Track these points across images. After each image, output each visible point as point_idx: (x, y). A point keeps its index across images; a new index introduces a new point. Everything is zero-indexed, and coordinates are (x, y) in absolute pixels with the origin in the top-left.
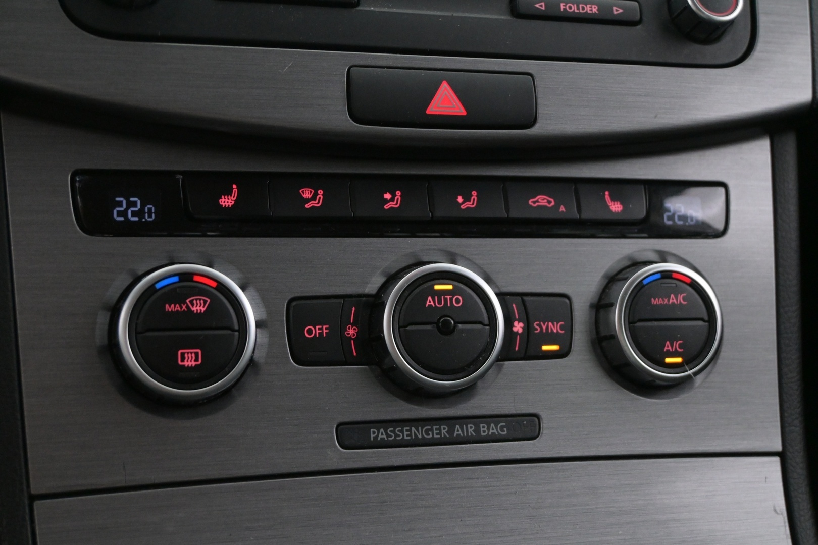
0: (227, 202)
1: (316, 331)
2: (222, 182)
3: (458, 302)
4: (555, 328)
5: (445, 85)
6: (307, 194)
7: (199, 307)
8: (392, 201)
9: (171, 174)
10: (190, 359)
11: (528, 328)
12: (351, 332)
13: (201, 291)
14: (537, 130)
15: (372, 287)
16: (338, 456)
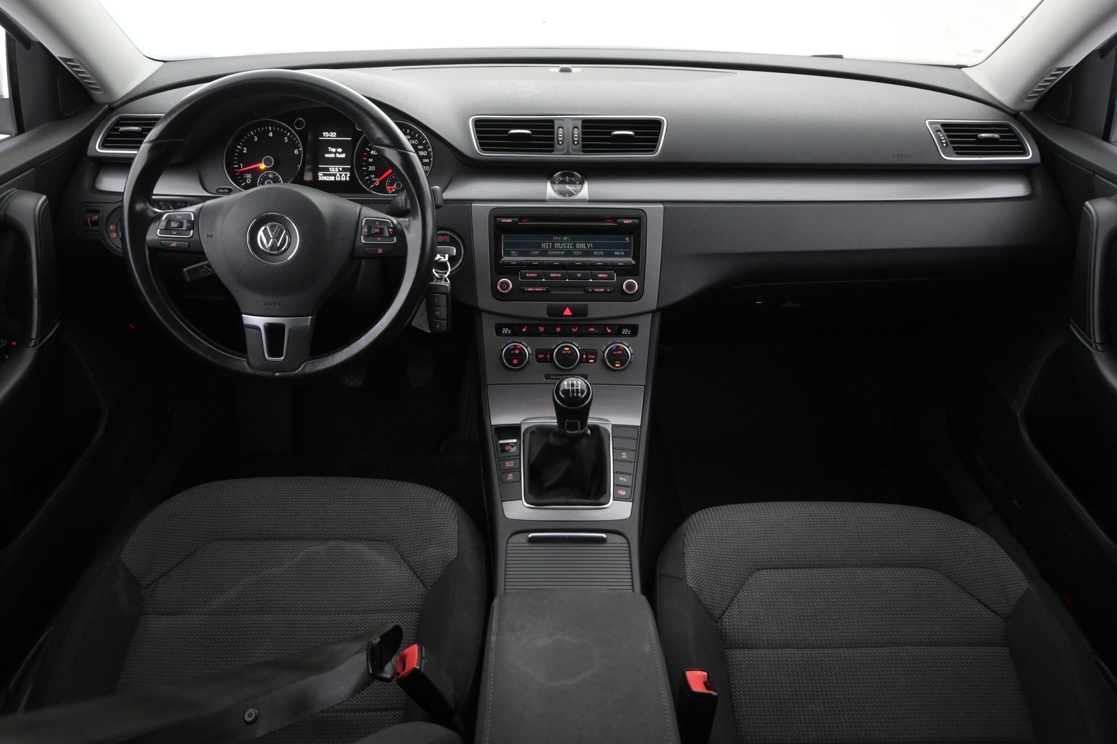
0: (524, 330)
1: (541, 356)
2: (523, 326)
3: (570, 352)
4: (593, 357)
5: (567, 309)
6: (540, 328)
7: (517, 352)
8: (558, 330)
9: (513, 324)
10: (515, 362)
11: (587, 356)
12: (548, 356)
13: (518, 349)
14: (588, 316)
15: (553, 348)
16: (544, 380)
